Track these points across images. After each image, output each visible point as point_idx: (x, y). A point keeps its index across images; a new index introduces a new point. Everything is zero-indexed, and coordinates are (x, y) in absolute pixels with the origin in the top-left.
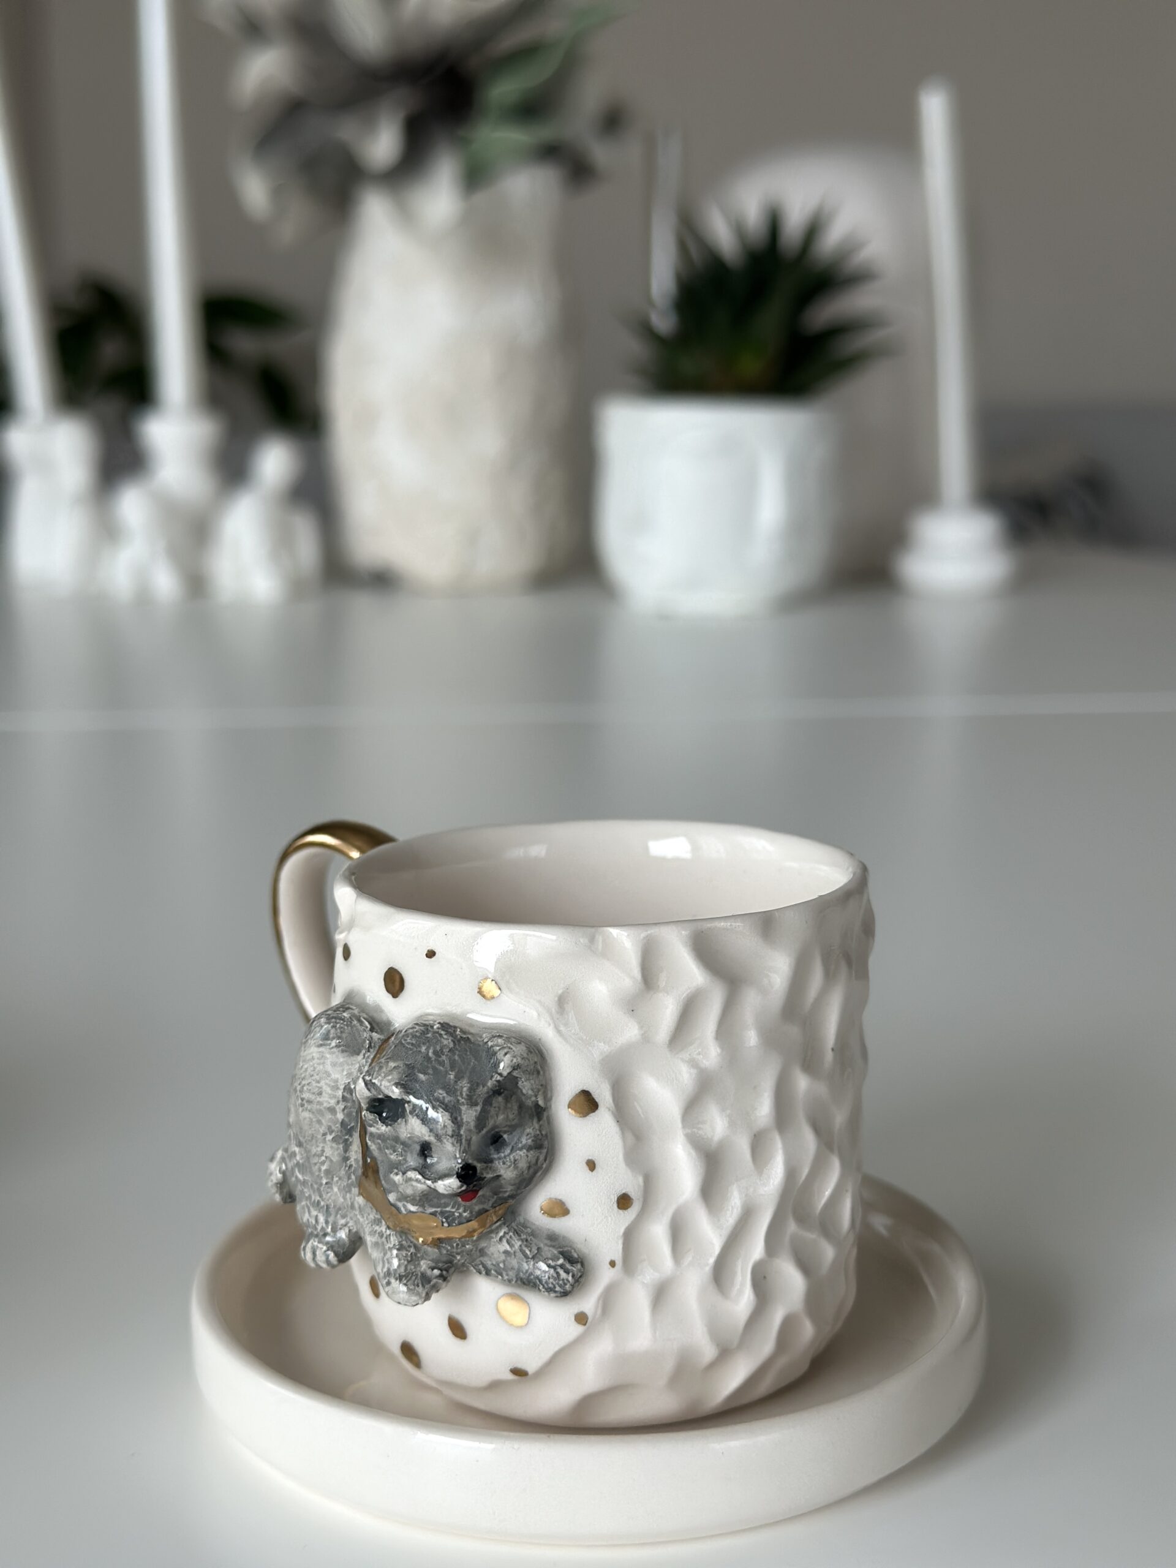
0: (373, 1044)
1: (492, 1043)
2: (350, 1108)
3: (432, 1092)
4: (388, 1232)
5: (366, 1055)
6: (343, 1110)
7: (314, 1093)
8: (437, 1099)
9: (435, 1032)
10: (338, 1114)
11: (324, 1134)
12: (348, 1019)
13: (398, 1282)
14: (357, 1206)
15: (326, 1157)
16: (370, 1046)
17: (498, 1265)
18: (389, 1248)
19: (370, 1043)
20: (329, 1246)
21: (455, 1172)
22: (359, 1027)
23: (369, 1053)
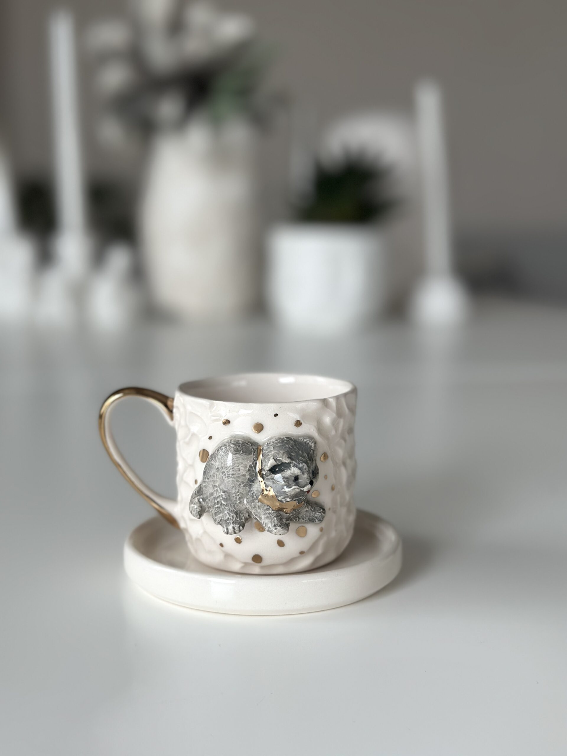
0: (255, 450)
2: (252, 473)
4: (273, 512)
5: (254, 454)
7: (236, 471)
10: (247, 476)
11: (240, 485)
12: (242, 443)
14: (257, 506)
15: (240, 493)
18: (273, 517)
21: (309, 483)
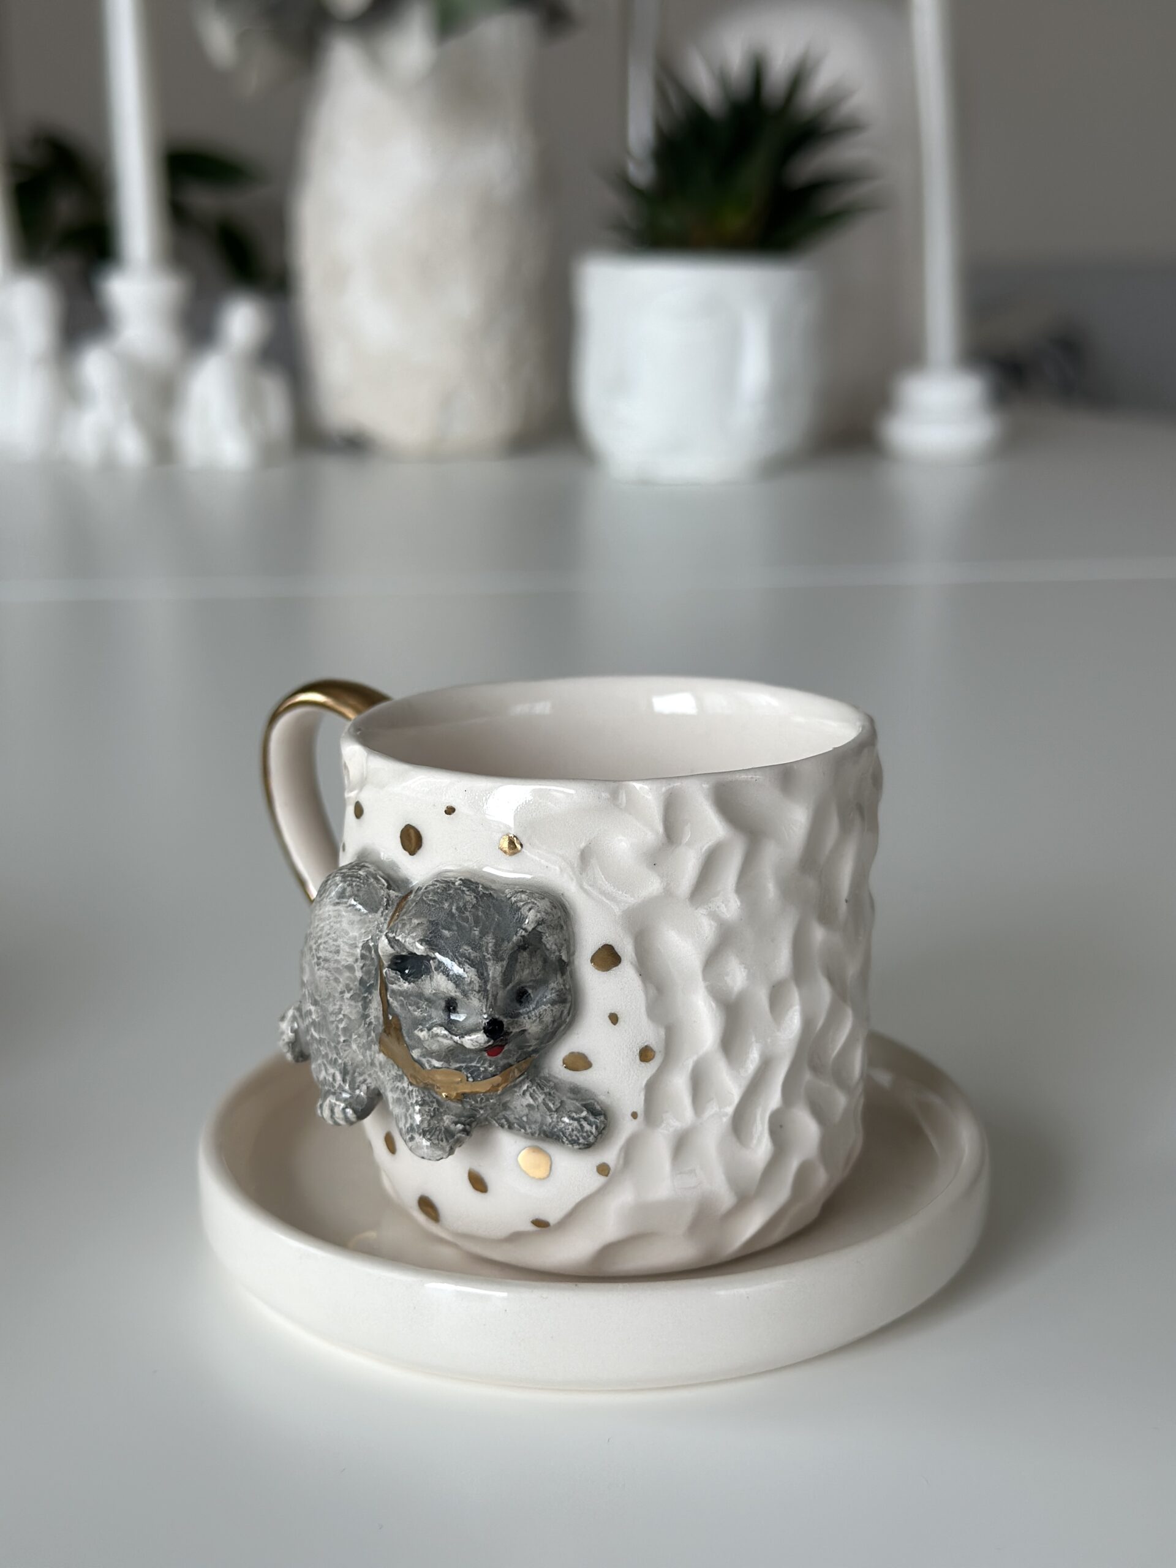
0: (390, 902)
1: (515, 899)
2: (369, 966)
3: (458, 947)
5: (384, 913)
6: (362, 968)
8: (463, 955)
9: (456, 889)
10: (357, 972)
12: (364, 877)
13: (421, 1137)
16: (388, 904)
17: (521, 1118)
19: (388, 901)
20: (347, 1103)
21: (482, 1028)
22: (376, 885)
23: (387, 911)
